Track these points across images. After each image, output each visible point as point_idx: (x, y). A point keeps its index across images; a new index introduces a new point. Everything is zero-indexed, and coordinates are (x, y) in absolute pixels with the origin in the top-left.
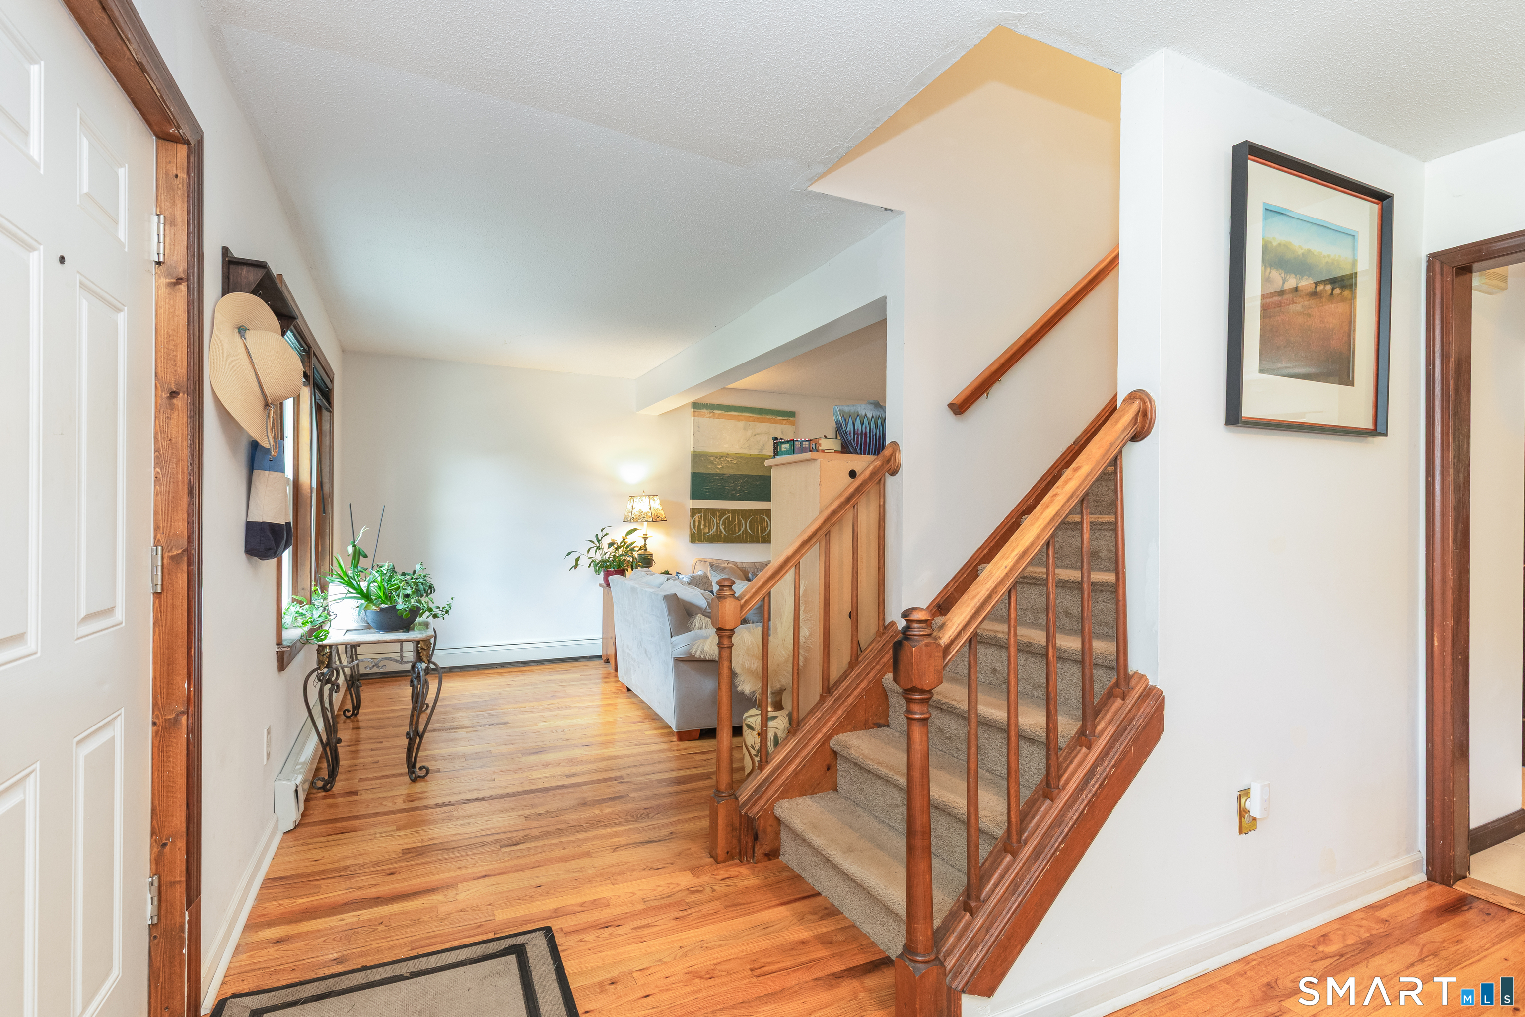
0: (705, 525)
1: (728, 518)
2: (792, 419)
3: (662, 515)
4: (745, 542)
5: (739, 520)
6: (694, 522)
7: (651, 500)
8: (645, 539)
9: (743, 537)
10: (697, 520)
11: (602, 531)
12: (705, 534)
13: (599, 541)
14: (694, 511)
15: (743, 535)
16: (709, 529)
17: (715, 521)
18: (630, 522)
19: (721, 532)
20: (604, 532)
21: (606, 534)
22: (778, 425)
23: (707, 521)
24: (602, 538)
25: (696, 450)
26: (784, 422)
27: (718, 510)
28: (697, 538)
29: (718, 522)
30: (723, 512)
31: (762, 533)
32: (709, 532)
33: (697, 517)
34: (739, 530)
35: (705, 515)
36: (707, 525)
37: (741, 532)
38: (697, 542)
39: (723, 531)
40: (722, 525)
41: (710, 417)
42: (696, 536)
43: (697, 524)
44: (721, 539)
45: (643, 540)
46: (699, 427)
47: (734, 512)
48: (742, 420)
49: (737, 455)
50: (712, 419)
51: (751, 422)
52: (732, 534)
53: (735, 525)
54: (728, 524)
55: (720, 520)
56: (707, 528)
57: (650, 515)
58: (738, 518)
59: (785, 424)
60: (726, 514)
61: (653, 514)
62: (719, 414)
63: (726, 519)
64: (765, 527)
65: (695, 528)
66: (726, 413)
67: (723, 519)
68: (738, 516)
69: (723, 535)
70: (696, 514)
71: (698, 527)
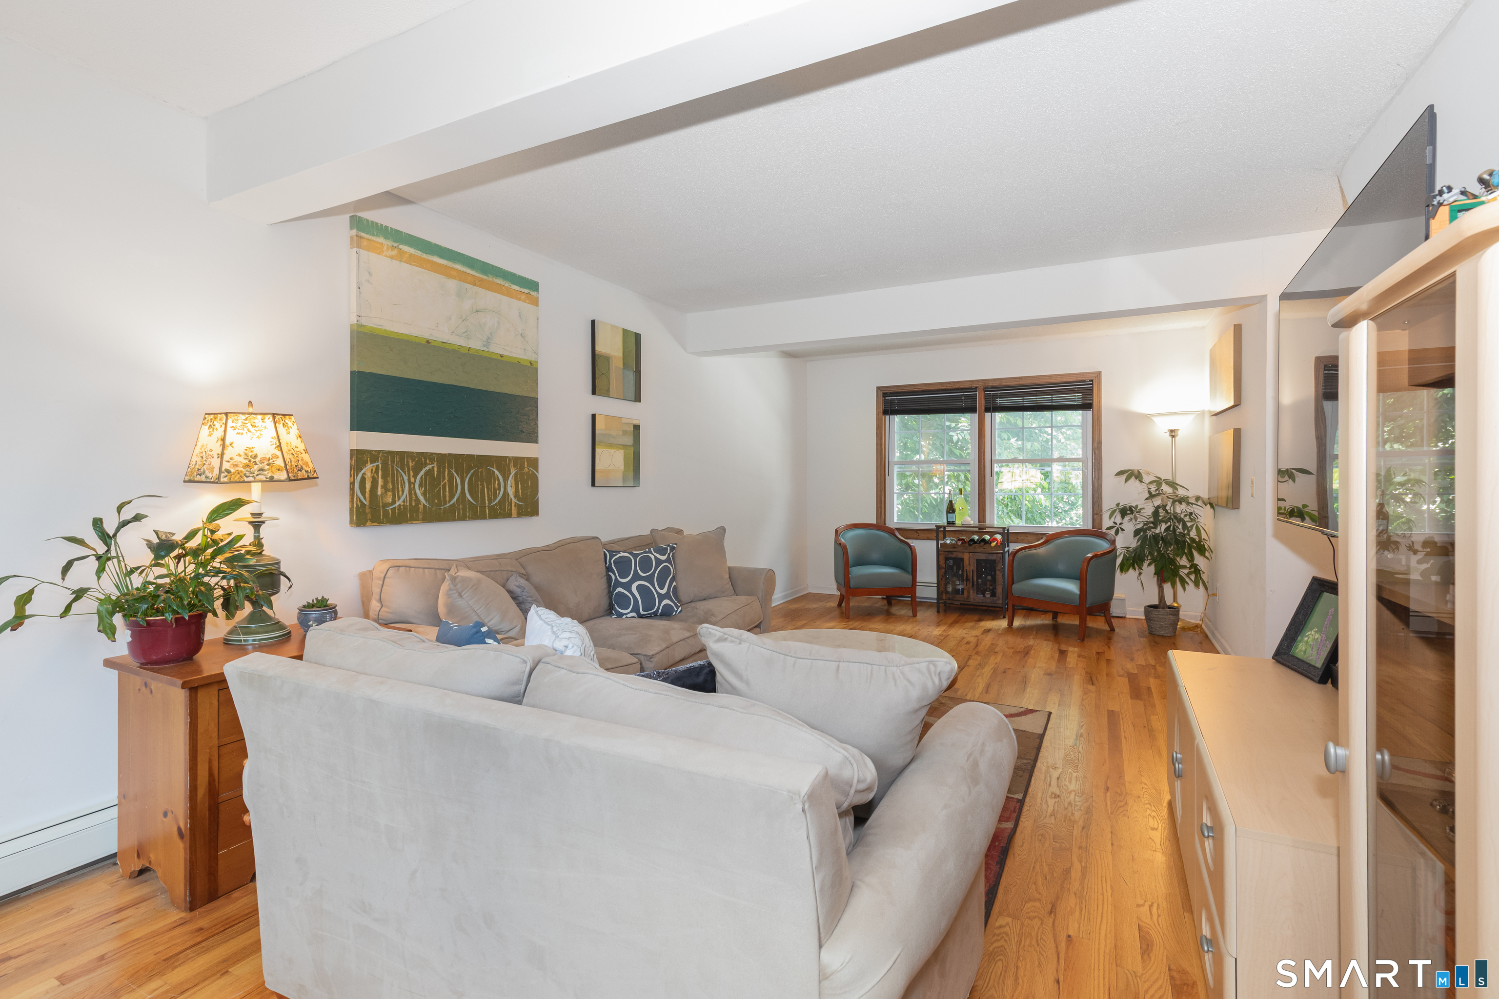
0: (384, 487)
1: (430, 472)
2: (534, 294)
3: (307, 464)
4: (463, 518)
5: (451, 477)
6: (363, 480)
7: (280, 427)
8: (257, 526)
9: (459, 510)
10: (369, 475)
11: (119, 509)
12: (386, 505)
13: (106, 538)
14: (359, 458)
15: (458, 505)
16: (394, 495)
17: (406, 478)
18: (217, 481)
19: (418, 501)
20: (128, 513)
21: (137, 518)
22: (514, 301)
23: (389, 479)
24: (118, 530)
25: (363, 321)
26: (523, 297)
27: (410, 454)
28: (369, 516)
29: (412, 480)
30: (421, 459)
31: (490, 501)
32: (394, 502)
33: (368, 470)
34: (452, 496)
35: (385, 464)
36: (390, 486)
37: (455, 499)
38: (369, 523)
39: (422, 498)
40: (420, 486)
41: (392, 257)
42: (368, 510)
43: (368, 486)
44: (418, 515)
45: (251, 529)
46: (370, 274)
47: (442, 459)
48: (453, 277)
49: (446, 346)
50: (396, 263)
51: (469, 286)
52: (439, 505)
53: (444, 486)
54: (431, 484)
55: (415, 477)
56: (390, 494)
57: (280, 462)
58: (449, 472)
59: (524, 301)
60: (426, 465)
61: (288, 460)
62: (411, 255)
63: (426, 474)
64: (495, 490)
65: (363, 493)
66: (425, 256)
67: (422, 473)
68: (450, 467)
69: (421, 506)
70: (364, 464)
71: (371, 491)
